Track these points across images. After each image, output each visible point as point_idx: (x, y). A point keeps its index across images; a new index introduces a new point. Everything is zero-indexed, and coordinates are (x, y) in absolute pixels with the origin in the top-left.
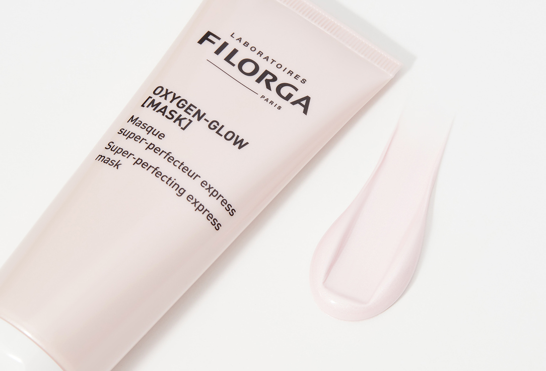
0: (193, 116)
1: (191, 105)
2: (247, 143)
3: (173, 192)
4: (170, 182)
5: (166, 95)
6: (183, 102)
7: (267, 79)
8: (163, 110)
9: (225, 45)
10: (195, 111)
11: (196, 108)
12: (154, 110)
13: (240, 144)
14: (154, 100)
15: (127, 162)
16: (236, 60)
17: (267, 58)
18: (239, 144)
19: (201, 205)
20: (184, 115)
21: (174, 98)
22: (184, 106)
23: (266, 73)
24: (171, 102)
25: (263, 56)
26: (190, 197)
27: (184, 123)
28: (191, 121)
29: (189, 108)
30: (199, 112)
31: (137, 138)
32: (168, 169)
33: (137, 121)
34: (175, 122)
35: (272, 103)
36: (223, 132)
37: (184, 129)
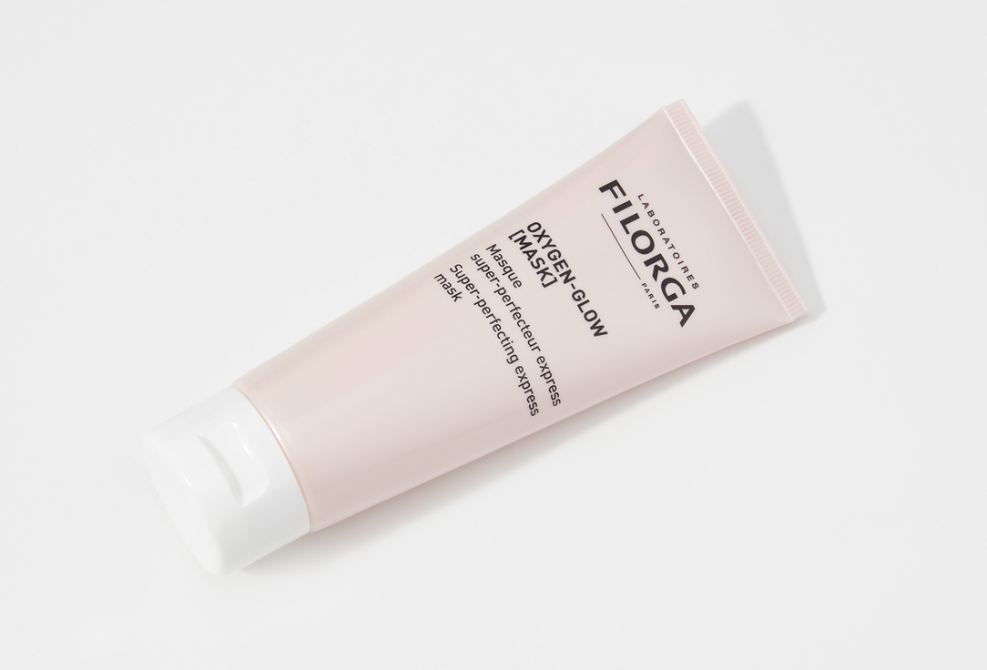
0: (561, 275)
1: (564, 261)
2: (606, 333)
3: (504, 355)
4: (505, 343)
5: (541, 237)
6: (557, 254)
7: (657, 264)
8: (531, 254)
9: (628, 204)
10: (566, 269)
11: (567, 266)
12: (521, 249)
13: (599, 330)
14: (525, 237)
15: (468, 298)
16: (633, 227)
17: (667, 240)
18: (596, 330)
19: (527, 382)
20: (552, 270)
21: (548, 245)
22: (555, 259)
23: (659, 257)
24: (543, 248)
25: (664, 236)
26: (519, 369)
27: (548, 279)
28: (556, 280)
29: (559, 263)
30: (569, 272)
31: (490, 274)
32: (509, 326)
33: (497, 254)
34: (538, 273)
35: (651, 296)
36: (586, 308)
37: (545, 286)
